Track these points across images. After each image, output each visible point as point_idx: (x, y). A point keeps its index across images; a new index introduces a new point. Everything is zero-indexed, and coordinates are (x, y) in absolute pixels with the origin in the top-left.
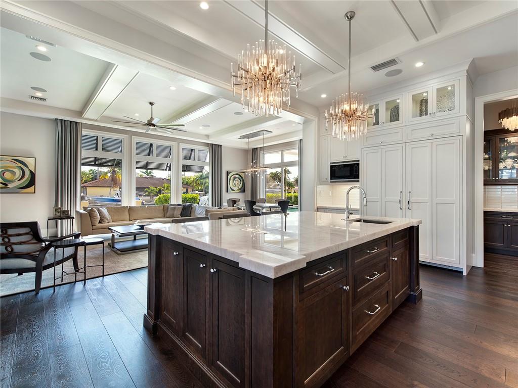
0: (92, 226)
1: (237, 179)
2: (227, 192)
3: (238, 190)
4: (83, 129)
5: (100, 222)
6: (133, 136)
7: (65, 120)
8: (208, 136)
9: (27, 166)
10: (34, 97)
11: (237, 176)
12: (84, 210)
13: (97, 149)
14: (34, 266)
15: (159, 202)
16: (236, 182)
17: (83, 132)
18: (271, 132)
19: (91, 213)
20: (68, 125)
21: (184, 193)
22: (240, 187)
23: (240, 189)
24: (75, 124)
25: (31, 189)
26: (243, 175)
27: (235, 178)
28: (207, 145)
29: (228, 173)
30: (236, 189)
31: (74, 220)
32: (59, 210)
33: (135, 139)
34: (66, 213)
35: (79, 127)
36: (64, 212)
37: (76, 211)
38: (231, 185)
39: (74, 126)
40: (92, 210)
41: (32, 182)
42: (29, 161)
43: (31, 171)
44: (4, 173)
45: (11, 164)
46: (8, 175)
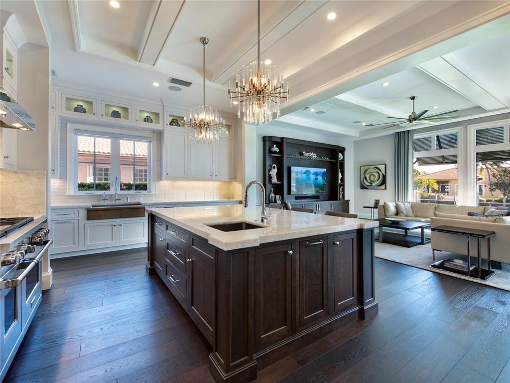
0: (385, 216)
7: (401, 132)
9: (381, 171)
13: (431, 149)
25: (383, 187)
35: (411, 134)
39: (406, 133)
41: (384, 182)
42: (382, 167)
43: (383, 174)
44: (370, 177)
45: (374, 171)
46: (372, 178)
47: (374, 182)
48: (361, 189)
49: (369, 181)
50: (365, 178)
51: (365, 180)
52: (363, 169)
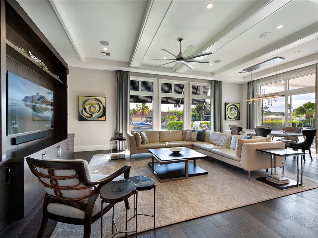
0: (137, 146)
1: (233, 109)
2: (225, 120)
3: (234, 118)
4: (130, 76)
5: (142, 144)
6: (159, 79)
7: (121, 71)
8: (212, 74)
9: (102, 103)
10: (103, 53)
11: (233, 106)
12: (132, 134)
13: (138, 90)
14: (83, 217)
15: (169, 126)
16: (233, 112)
17: (130, 78)
18: (284, 58)
19: (136, 136)
20: (122, 73)
21: (177, 120)
22: (236, 116)
23: (236, 117)
24: (126, 72)
25: (103, 118)
26: (238, 105)
27: (231, 108)
28: (210, 81)
29: (226, 104)
30: (232, 117)
31: (126, 141)
32: (118, 133)
33: (161, 81)
34: (121, 135)
35: (128, 75)
36: (120, 134)
37: (127, 134)
38: (228, 114)
39: (126, 73)
40: (137, 134)
41: (104, 114)
42: (103, 100)
43: (103, 106)
44: (90, 108)
45: (94, 102)
46: (92, 109)
47: (94, 113)
48: (79, 120)
49: (89, 112)
50: (85, 109)
51: (84, 111)
52: (82, 100)
